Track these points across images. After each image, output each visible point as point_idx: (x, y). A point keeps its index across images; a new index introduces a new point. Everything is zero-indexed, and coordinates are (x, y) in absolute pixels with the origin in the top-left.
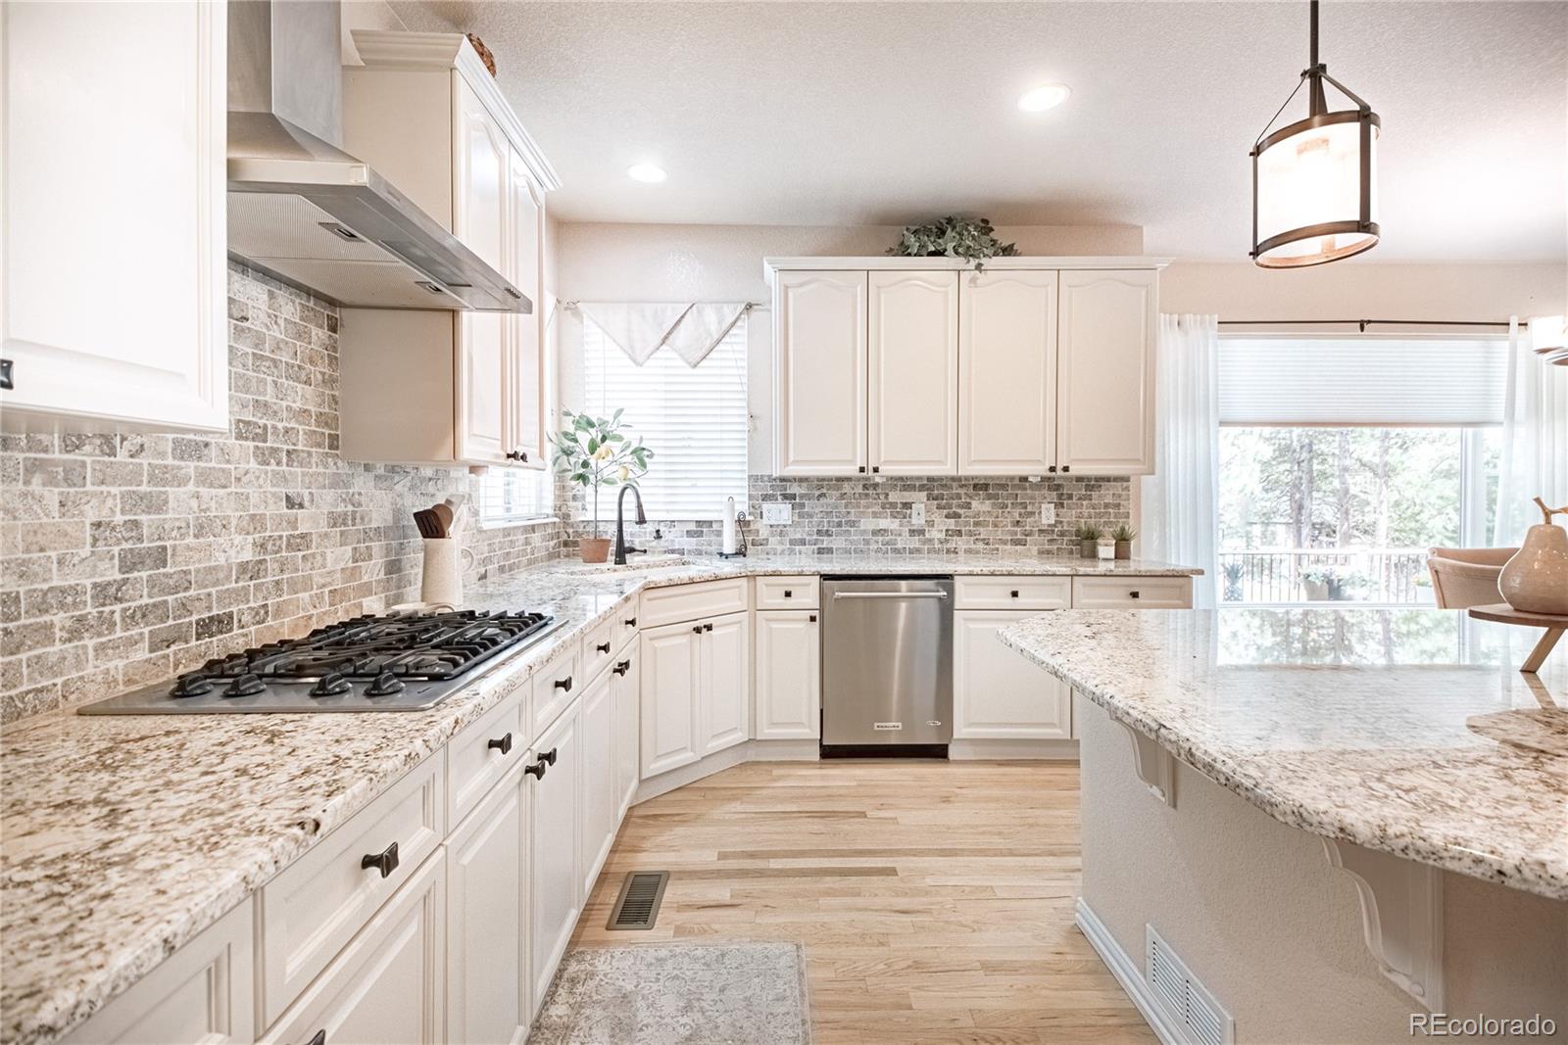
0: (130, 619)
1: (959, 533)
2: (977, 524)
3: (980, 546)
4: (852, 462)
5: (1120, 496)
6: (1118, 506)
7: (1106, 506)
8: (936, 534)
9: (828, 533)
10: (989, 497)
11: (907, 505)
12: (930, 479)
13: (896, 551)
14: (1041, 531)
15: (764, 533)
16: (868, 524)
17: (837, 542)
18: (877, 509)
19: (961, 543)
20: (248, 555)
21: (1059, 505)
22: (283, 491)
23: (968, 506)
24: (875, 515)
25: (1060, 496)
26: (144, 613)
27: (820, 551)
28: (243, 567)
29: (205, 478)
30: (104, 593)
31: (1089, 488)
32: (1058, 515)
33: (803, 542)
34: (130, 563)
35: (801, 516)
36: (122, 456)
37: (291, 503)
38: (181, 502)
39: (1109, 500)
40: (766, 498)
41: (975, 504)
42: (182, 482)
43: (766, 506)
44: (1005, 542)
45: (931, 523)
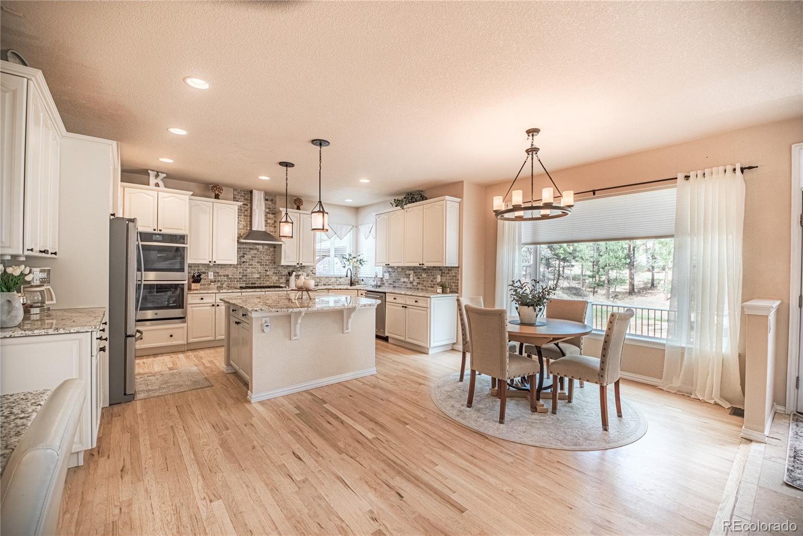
0: (243, 281)
1: (419, 283)
2: (423, 281)
3: (424, 288)
4: (384, 263)
5: (456, 273)
6: (456, 276)
7: (453, 276)
8: (415, 284)
9: (395, 282)
10: (426, 273)
11: (409, 275)
12: (414, 267)
13: (407, 288)
14: (437, 284)
15: (385, 281)
16: (402, 280)
17: (396, 285)
18: (404, 276)
19: (420, 286)
20: (258, 276)
21: (442, 276)
22: (264, 269)
23: (421, 275)
24: (404, 277)
25: (442, 273)
26: (244, 281)
27: (394, 287)
28: (257, 278)
29: (252, 268)
30: (240, 278)
31: (449, 270)
32: (441, 279)
33: (391, 284)
34: (243, 276)
35: (391, 277)
36: (242, 266)
37: (266, 271)
38: (249, 270)
39: (454, 274)
40: (385, 272)
41: (423, 275)
42: (249, 268)
43: (385, 274)
44: (429, 287)
45: (414, 280)
